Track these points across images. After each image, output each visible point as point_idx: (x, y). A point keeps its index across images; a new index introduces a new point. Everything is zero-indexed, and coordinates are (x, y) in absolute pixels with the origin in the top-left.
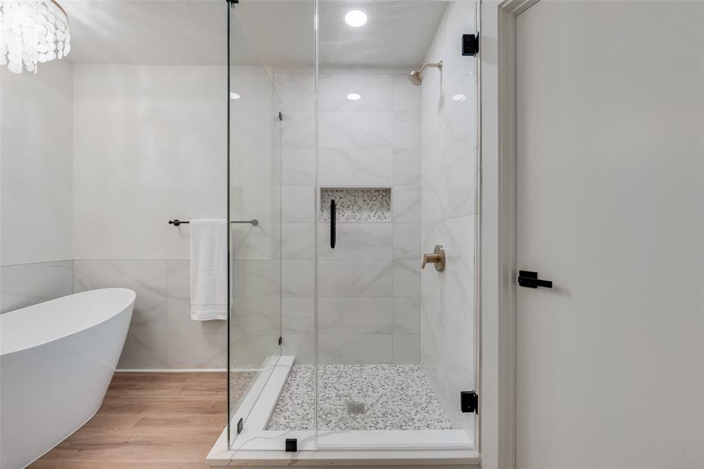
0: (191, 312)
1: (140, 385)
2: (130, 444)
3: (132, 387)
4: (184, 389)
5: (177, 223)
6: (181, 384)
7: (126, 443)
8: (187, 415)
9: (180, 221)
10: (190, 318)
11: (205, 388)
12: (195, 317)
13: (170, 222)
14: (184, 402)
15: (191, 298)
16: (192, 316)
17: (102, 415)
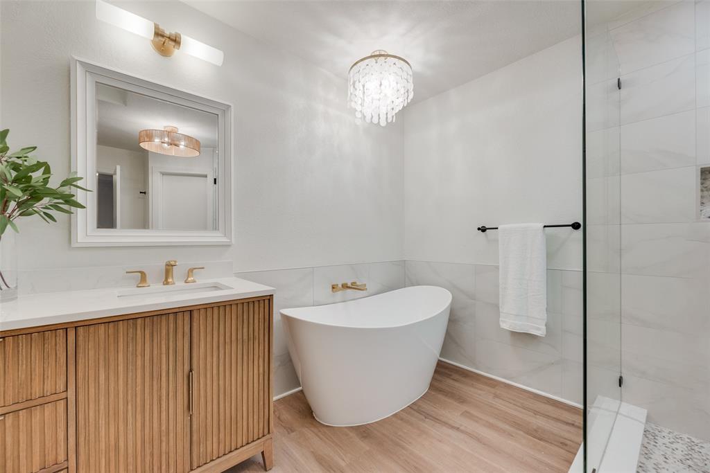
0: (501, 319)
1: (456, 376)
2: (462, 432)
3: (449, 376)
4: (496, 396)
5: (483, 229)
6: (493, 390)
7: (458, 429)
8: (507, 427)
9: (487, 227)
10: (500, 326)
11: (519, 404)
12: (505, 326)
13: (479, 229)
14: (501, 410)
15: (500, 305)
16: (501, 324)
17: (433, 393)
